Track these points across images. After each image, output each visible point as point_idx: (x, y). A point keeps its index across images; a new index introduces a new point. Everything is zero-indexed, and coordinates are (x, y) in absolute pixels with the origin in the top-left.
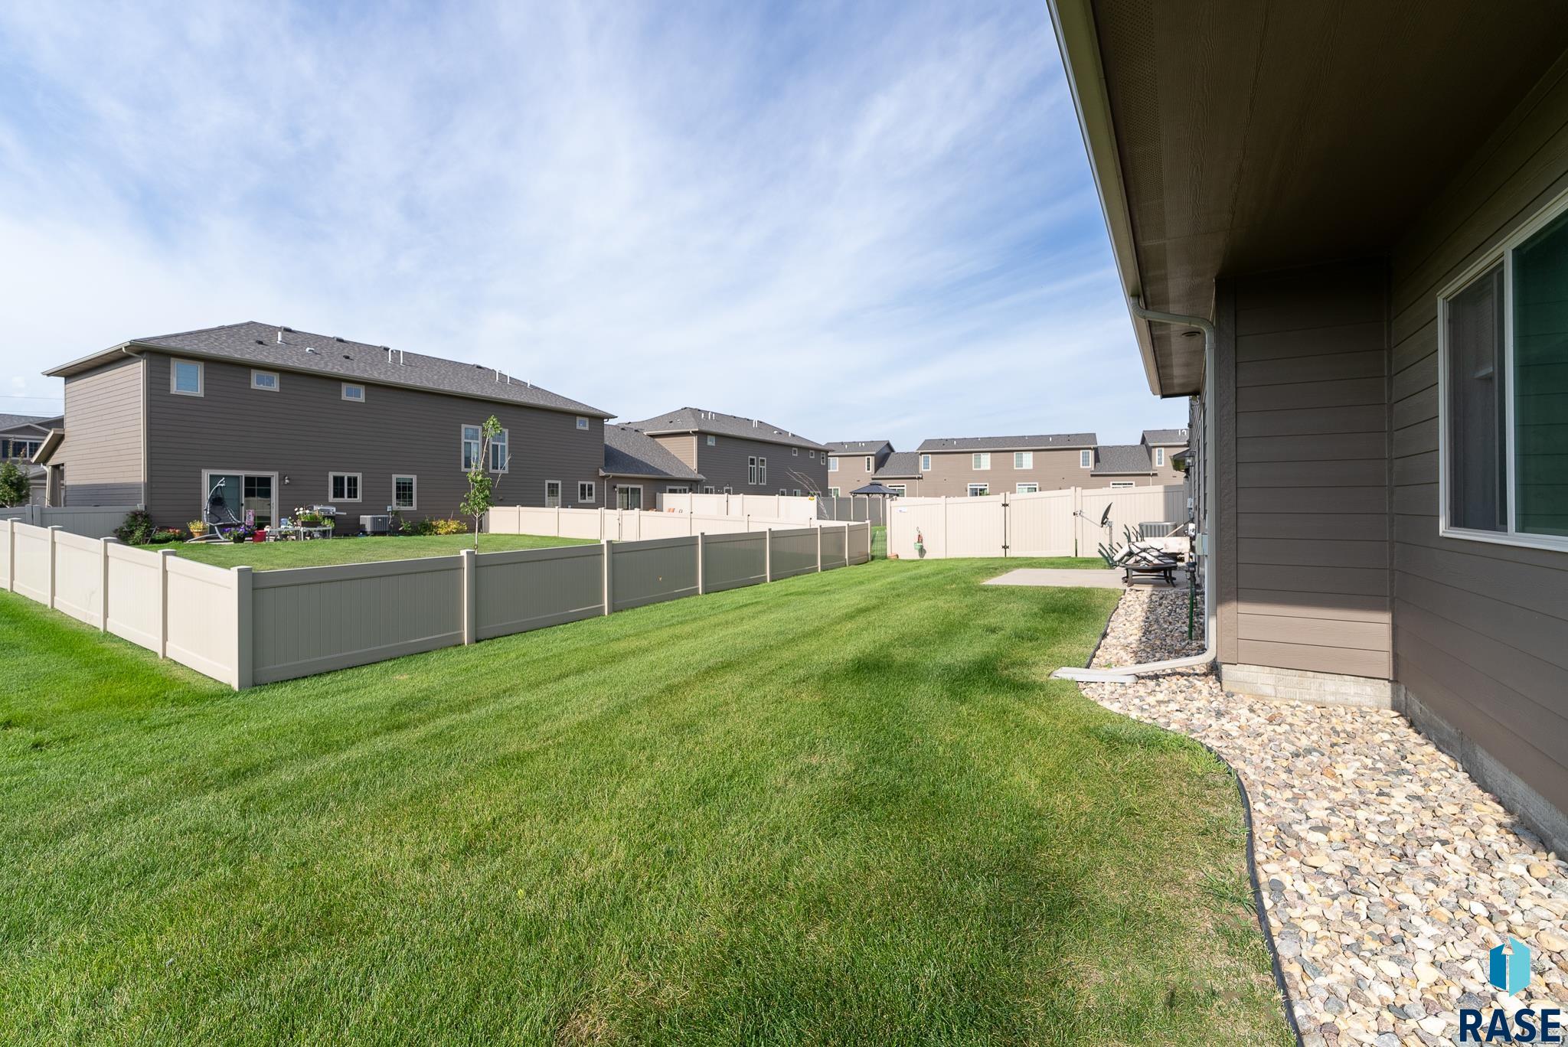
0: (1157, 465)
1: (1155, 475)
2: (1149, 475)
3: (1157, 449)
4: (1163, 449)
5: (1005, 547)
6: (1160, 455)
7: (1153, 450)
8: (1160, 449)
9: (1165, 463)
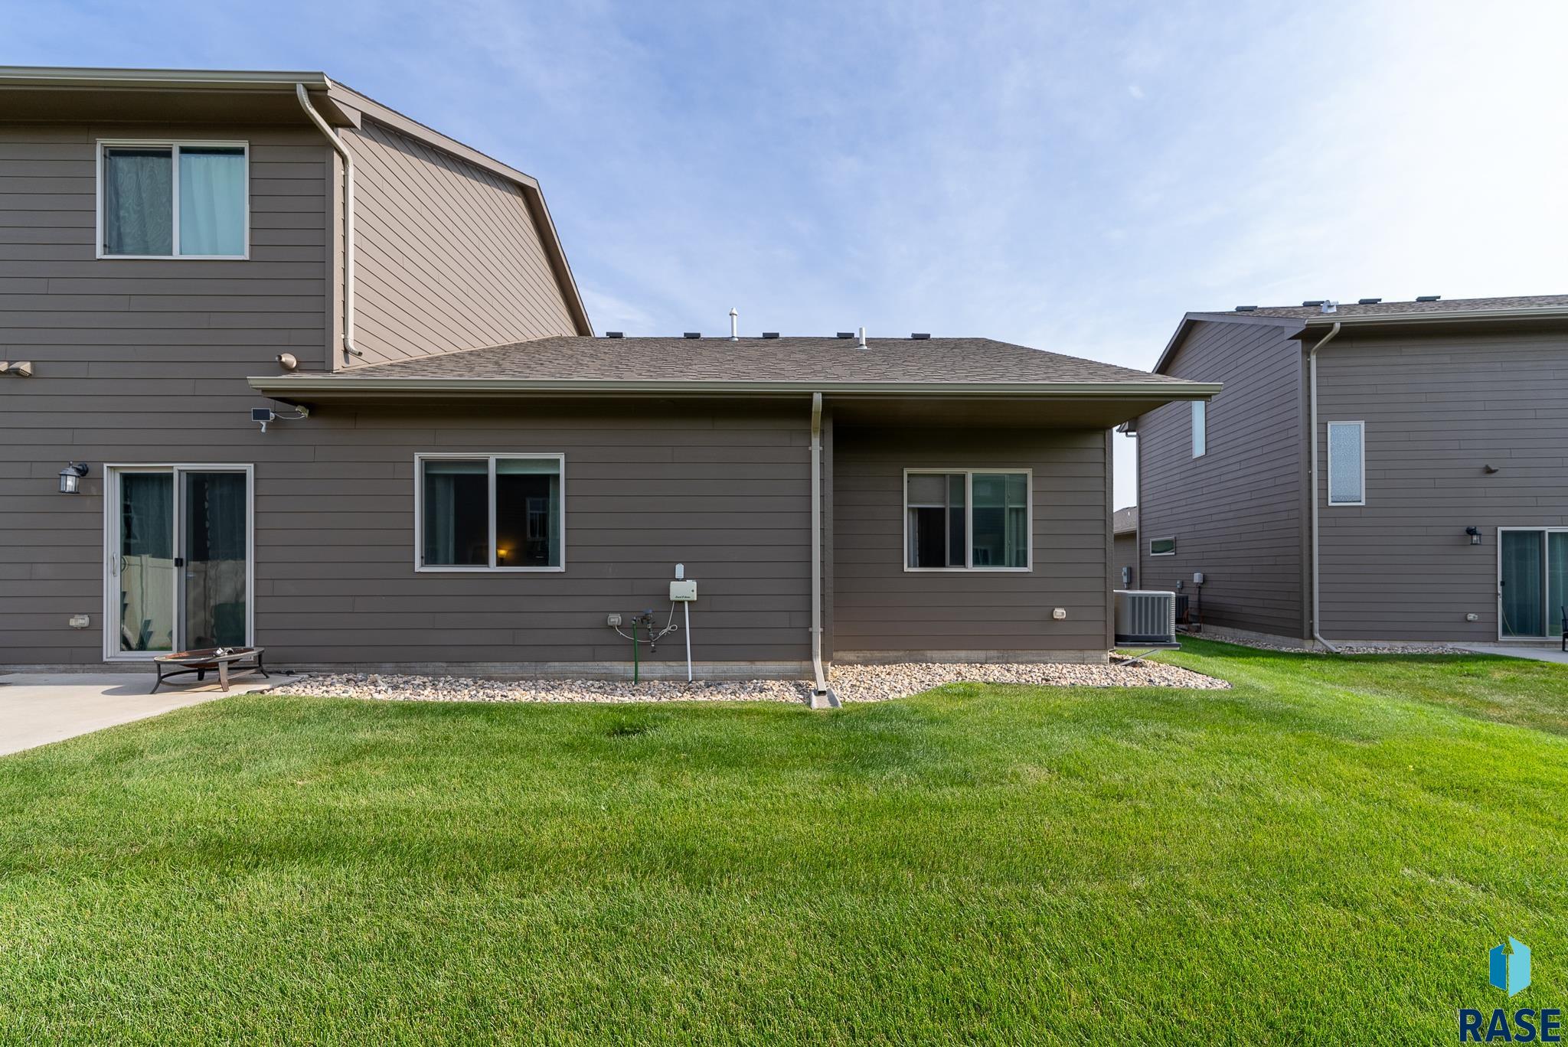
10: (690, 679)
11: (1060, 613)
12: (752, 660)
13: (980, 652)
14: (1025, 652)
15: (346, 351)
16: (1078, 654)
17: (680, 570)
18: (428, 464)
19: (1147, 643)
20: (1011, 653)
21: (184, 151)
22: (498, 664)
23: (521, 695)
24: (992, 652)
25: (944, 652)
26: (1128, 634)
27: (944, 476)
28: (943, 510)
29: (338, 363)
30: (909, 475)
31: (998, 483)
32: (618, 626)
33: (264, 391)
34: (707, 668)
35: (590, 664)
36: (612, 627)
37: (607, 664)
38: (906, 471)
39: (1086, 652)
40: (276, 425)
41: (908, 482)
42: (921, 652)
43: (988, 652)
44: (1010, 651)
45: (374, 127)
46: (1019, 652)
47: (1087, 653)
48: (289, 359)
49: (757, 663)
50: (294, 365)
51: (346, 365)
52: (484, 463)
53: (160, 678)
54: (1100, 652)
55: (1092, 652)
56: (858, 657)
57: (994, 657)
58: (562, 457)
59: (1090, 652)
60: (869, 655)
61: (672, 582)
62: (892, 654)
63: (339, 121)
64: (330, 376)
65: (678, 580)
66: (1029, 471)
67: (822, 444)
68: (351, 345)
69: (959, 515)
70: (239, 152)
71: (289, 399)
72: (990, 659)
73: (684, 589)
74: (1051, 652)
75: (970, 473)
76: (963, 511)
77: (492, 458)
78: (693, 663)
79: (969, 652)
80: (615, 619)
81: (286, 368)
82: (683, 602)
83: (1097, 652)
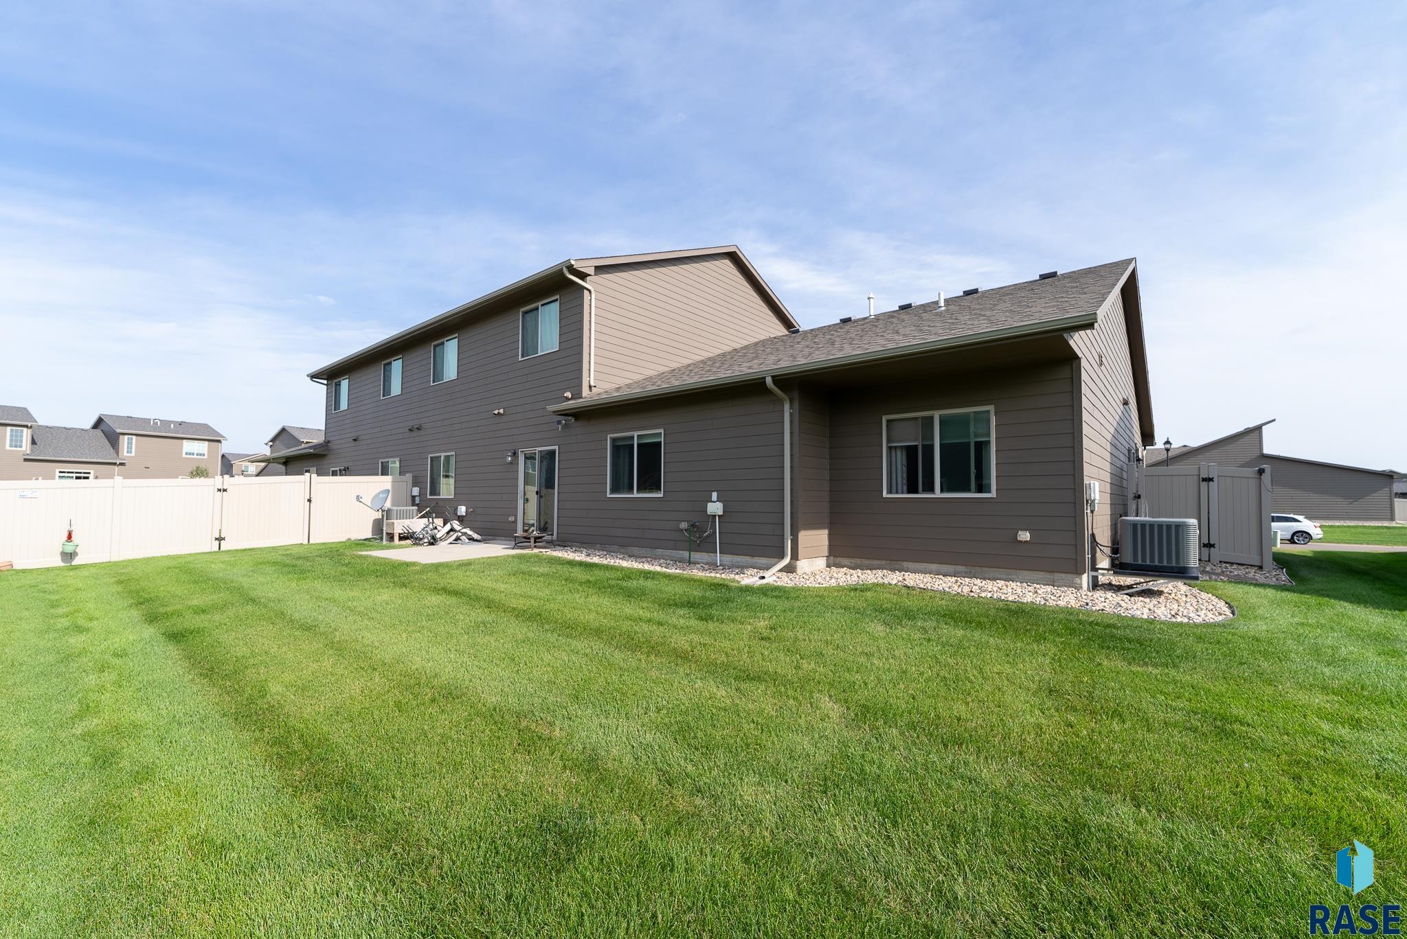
0: (125, 454)
1: (121, 464)
2: (115, 464)
3: (126, 437)
4: (134, 437)
5: (220, 539)
6: (130, 443)
7: (121, 436)
8: (130, 436)
9: (135, 452)
10: (719, 565)
11: (1025, 536)
12: (753, 556)
13: (948, 566)
14: (992, 569)
15: (590, 387)
16: (1048, 576)
17: (714, 496)
18: (614, 440)
19: (1149, 573)
20: (978, 569)
21: (542, 305)
22: (637, 548)
23: (625, 564)
24: (960, 567)
25: (918, 564)
26: (1129, 562)
27: (916, 419)
28: (916, 447)
29: (585, 392)
30: (888, 421)
31: (964, 421)
32: (686, 530)
33: (554, 412)
34: (728, 559)
35: (674, 551)
36: (682, 530)
37: (681, 552)
38: (884, 419)
39: (1056, 574)
40: (566, 426)
41: (887, 426)
42: (900, 562)
43: (956, 567)
44: (976, 568)
45: (600, 269)
46: (986, 569)
47: (1057, 576)
48: (568, 394)
49: (756, 558)
50: (570, 397)
51: (590, 393)
52: (632, 438)
53: (516, 544)
54: (1073, 576)
55: (1063, 575)
56: (851, 563)
57: (962, 572)
58: (662, 431)
59: (1060, 575)
60: (859, 562)
61: (709, 504)
62: (876, 562)
63: (583, 276)
64: (581, 400)
65: (714, 502)
66: (991, 408)
67: (791, 407)
68: (592, 384)
69: (929, 450)
70: (556, 300)
71: (565, 413)
72: (958, 573)
73: (715, 508)
74: (1019, 571)
75: (937, 415)
76: (932, 447)
77: (636, 434)
78: (721, 555)
79: (939, 565)
80: (684, 525)
81: (567, 399)
82: (715, 516)
83: (1069, 575)
